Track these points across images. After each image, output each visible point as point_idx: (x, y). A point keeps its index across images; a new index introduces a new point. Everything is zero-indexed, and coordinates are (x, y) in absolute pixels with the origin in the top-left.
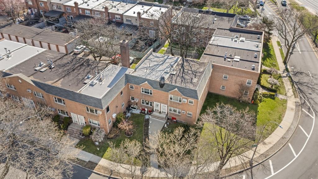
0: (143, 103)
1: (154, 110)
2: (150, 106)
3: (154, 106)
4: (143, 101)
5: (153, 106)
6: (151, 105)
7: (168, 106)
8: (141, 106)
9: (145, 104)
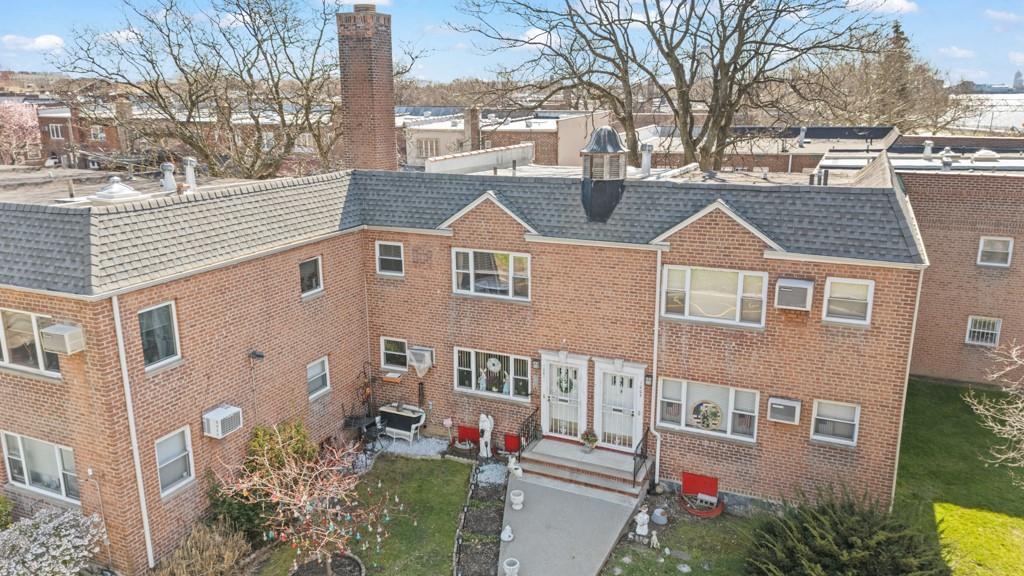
0: (465, 379)
1: (545, 429)
2: (512, 397)
3: (544, 391)
4: (464, 358)
5: (536, 396)
6: (521, 388)
7: (648, 375)
8: (453, 406)
9: (478, 390)
